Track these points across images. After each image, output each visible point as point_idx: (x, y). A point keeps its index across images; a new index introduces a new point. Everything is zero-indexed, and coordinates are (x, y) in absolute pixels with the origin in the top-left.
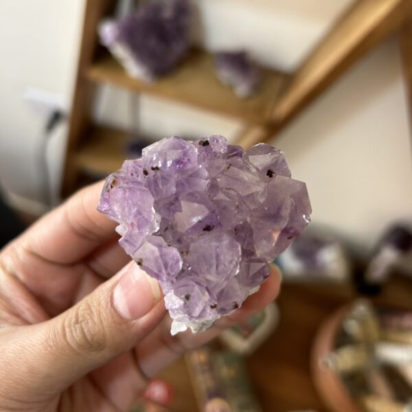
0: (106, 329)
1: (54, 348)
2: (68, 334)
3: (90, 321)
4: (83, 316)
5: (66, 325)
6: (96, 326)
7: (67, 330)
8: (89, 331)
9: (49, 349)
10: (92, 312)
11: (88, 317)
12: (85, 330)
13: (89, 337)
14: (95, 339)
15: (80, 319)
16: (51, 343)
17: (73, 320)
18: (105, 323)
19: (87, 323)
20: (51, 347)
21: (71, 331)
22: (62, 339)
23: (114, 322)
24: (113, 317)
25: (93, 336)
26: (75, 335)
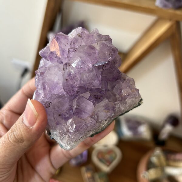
0: (22, 133)
1: (5, 144)
2: (9, 137)
3: (16, 131)
4: (14, 129)
5: (9, 134)
6: (18, 132)
7: (9, 136)
8: (16, 134)
9: (3, 145)
10: (17, 127)
11: (15, 129)
12: (15, 134)
13: (16, 137)
14: (19, 137)
15: (13, 131)
16: (4, 143)
17: (11, 131)
18: (21, 130)
19: (15, 131)
20: (3, 144)
21: (10, 136)
22: (7, 140)
23: (24, 129)
24: (24, 127)
25: (18, 136)
26: (11, 137)
